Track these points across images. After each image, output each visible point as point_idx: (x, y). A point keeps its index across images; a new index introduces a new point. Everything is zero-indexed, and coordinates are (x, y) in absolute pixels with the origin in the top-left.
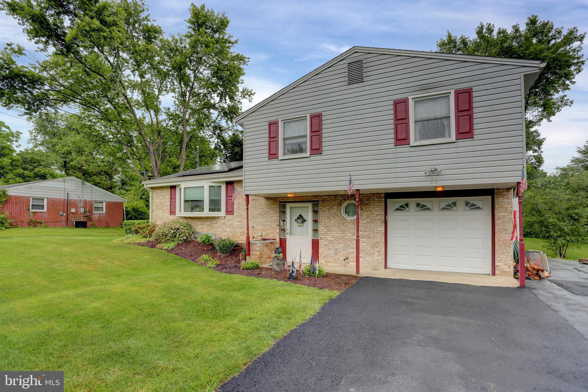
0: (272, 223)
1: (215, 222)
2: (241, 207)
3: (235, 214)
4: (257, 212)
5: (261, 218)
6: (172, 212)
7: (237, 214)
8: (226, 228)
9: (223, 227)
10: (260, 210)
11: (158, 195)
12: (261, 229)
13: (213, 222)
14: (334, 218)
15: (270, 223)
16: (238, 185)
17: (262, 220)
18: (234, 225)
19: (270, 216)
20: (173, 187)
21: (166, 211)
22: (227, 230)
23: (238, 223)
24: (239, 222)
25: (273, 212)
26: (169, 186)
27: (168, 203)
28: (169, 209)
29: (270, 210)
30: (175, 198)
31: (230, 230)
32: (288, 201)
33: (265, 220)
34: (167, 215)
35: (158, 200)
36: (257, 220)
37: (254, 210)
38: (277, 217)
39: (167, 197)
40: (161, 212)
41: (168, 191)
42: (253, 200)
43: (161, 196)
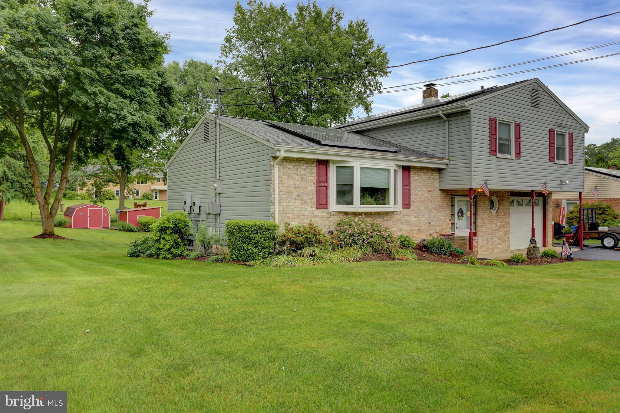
0: (446, 218)
1: (388, 218)
2: (417, 199)
3: (412, 208)
4: (433, 206)
5: (436, 212)
6: (322, 204)
7: (414, 208)
8: (401, 226)
9: (399, 224)
10: (436, 204)
11: (289, 172)
12: (436, 225)
13: (385, 218)
14: (486, 212)
15: (444, 218)
16: (414, 171)
17: (437, 214)
18: (410, 221)
19: (444, 210)
20: (323, 164)
21: (309, 201)
22: (403, 228)
23: (415, 219)
24: (415, 217)
25: (447, 206)
26: (314, 159)
27: (313, 188)
28: (315, 198)
29: (444, 204)
30: (326, 181)
31: (405, 228)
32: (457, 194)
33: (439, 214)
34: (311, 209)
35: (289, 183)
36: (433, 214)
37: (430, 204)
38: (449, 211)
39: (311, 178)
40: (298, 203)
41: (313, 169)
42: (429, 191)
43: (298, 175)
